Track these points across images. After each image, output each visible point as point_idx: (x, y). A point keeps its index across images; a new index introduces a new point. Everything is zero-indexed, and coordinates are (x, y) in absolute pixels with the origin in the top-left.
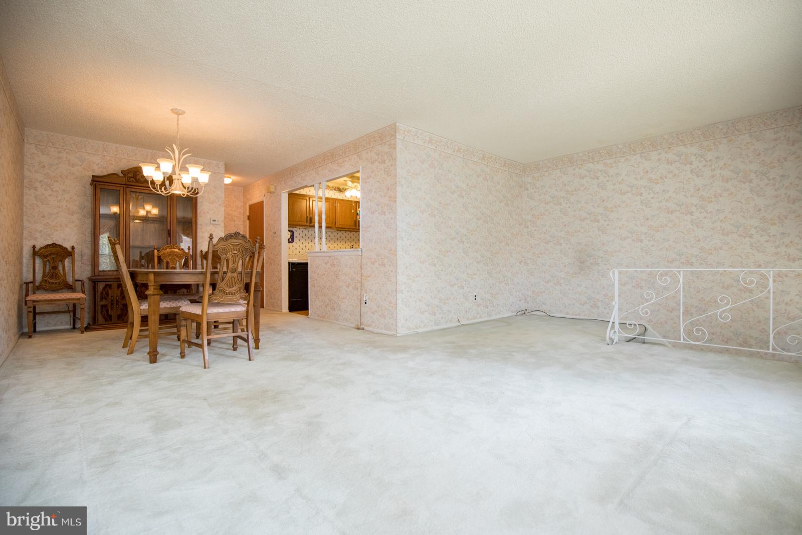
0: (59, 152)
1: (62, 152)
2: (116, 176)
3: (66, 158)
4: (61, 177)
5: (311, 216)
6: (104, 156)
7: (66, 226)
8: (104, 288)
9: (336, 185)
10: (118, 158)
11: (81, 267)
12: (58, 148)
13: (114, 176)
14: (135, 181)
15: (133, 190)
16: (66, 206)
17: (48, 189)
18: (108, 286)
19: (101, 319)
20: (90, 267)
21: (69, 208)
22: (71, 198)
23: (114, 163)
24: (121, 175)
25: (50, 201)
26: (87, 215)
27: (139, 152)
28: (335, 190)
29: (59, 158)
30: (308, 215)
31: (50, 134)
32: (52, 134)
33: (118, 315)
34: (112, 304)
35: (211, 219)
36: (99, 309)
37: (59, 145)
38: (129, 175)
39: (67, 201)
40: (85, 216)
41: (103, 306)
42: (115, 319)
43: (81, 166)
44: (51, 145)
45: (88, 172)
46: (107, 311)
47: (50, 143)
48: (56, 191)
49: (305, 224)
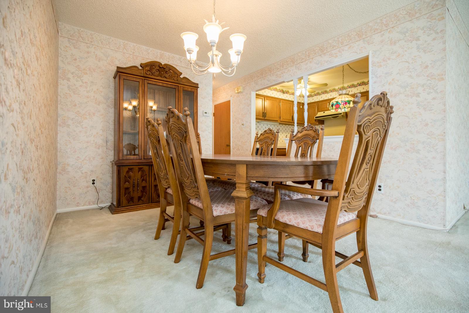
0: (88, 47)
1: (91, 47)
2: (136, 69)
3: (94, 52)
4: (90, 70)
5: (265, 112)
6: (124, 53)
7: (94, 114)
8: (128, 172)
9: (281, 88)
10: (135, 56)
11: (106, 152)
12: (87, 43)
13: (134, 68)
14: (151, 74)
15: (150, 82)
16: (94, 97)
17: (79, 80)
18: (130, 170)
19: (124, 201)
20: (113, 151)
21: (96, 98)
22: (97, 89)
23: (132, 60)
24: (140, 68)
25: (80, 91)
26: (110, 105)
27: (151, 51)
28: (280, 91)
29: (88, 53)
30: (263, 111)
31: (80, 30)
32: (82, 29)
33: (139, 197)
34: (134, 187)
35: (203, 111)
36: (122, 191)
37: (88, 40)
38: (147, 68)
39: (94, 92)
40: (109, 106)
41: (127, 189)
42: (136, 200)
43: (106, 61)
44: (81, 40)
45: (112, 66)
46: (129, 193)
47: (80, 38)
48: (85, 82)
49: (261, 118)
